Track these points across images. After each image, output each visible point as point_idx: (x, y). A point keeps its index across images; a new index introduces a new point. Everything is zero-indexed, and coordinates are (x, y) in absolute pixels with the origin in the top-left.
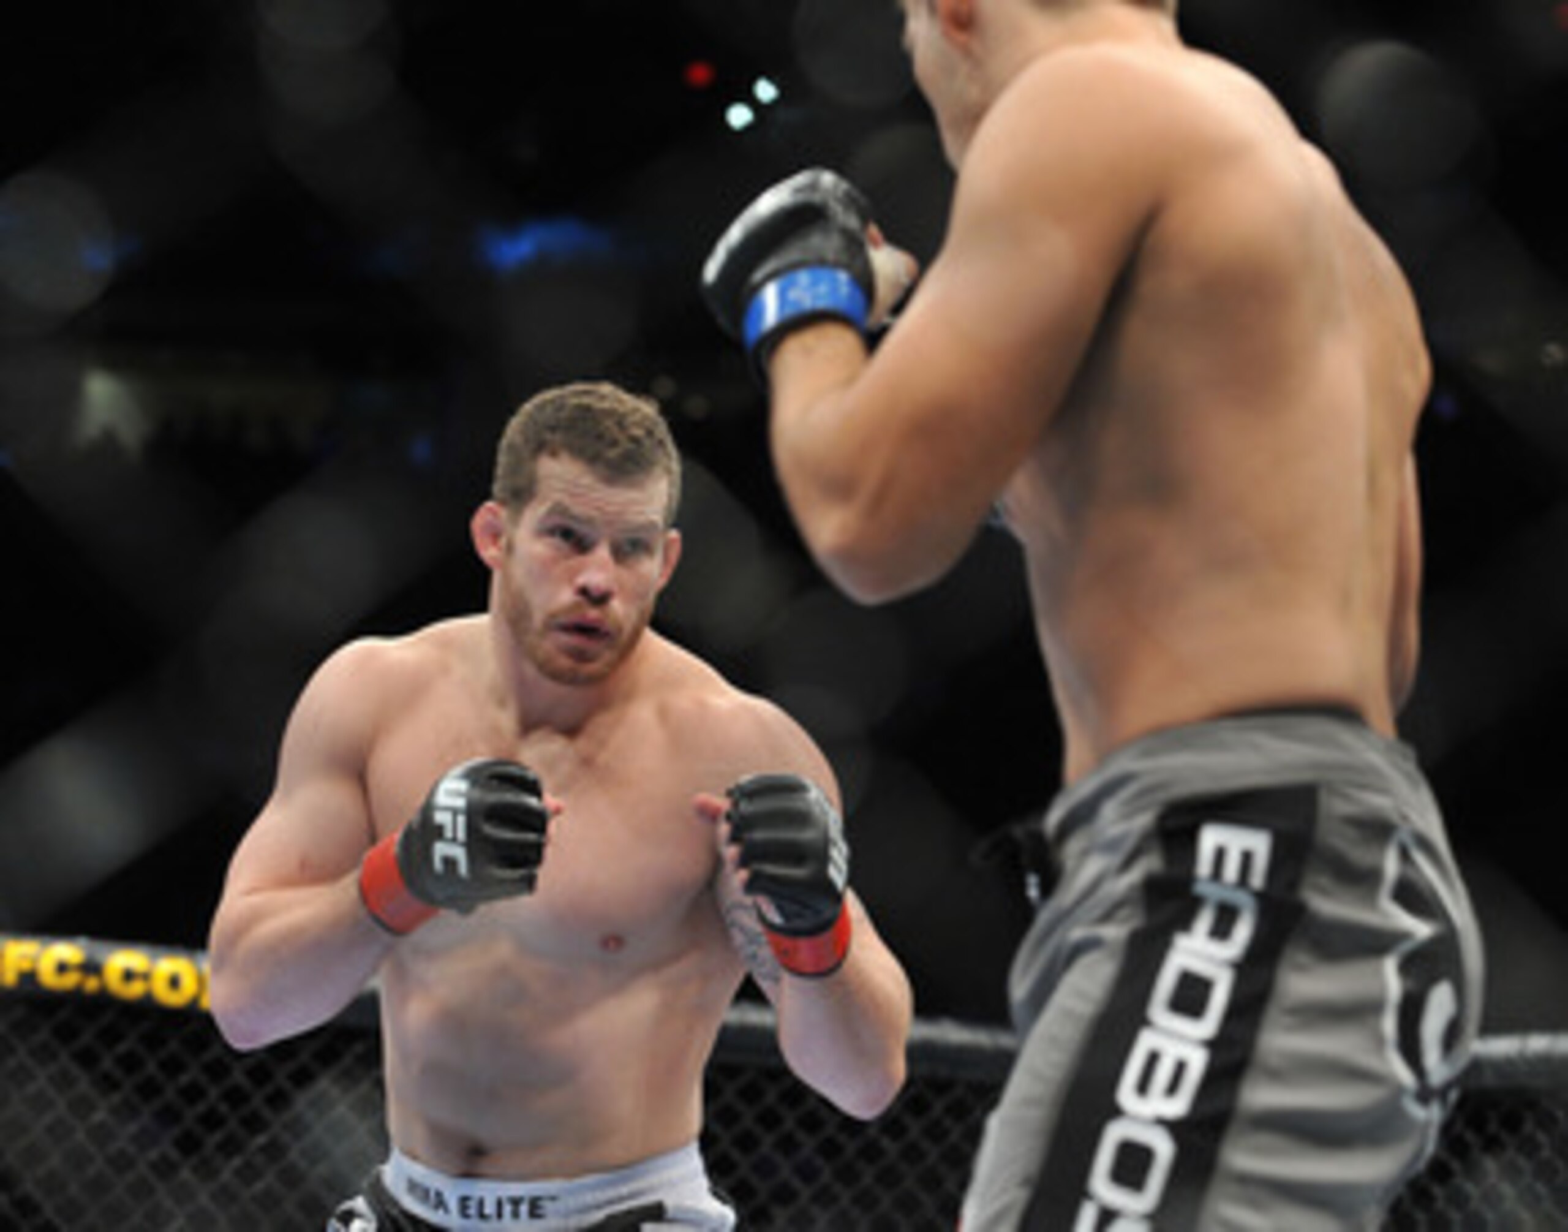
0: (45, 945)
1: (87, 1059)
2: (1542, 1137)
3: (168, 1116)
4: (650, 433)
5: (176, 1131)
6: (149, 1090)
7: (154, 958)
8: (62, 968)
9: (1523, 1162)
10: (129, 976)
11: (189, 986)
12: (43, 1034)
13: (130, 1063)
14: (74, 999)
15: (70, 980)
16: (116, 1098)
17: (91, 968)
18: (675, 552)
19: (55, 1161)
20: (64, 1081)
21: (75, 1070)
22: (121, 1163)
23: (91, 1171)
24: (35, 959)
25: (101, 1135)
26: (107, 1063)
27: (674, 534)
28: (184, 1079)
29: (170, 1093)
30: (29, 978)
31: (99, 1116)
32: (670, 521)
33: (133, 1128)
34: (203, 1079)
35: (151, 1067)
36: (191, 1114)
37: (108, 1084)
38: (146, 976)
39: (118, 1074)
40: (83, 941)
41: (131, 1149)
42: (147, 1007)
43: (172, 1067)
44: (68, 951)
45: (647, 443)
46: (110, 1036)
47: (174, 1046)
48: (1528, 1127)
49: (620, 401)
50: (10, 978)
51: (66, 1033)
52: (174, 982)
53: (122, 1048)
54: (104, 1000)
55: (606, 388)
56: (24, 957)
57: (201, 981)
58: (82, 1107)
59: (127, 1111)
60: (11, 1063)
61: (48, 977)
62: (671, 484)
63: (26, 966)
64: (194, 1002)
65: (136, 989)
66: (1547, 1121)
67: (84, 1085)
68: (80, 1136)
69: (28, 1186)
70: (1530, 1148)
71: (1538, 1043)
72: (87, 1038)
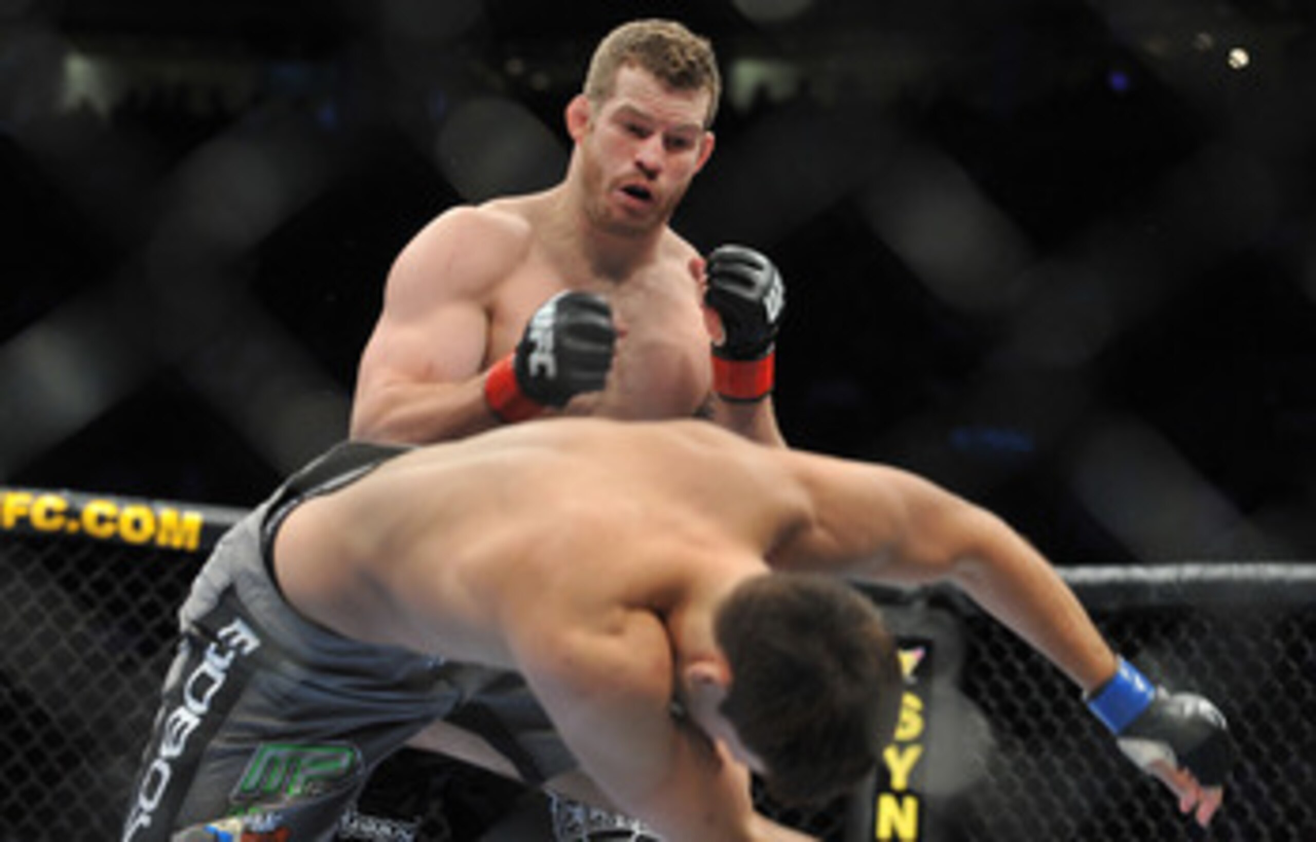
0: (36, 496)
1: (69, 583)
2: (1193, 643)
3: (133, 627)
4: (702, 60)
5: (137, 640)
6: (117, 608)
7: (121, 506)
8: (50, 514)
9: (1179, 663)
10: (101, 520)
11: (148, 528)
12: (36, 564)
13: (102, 587)
14: (59, 536)
15: (56, 523)
16: (92, 614)
17: (72, 514)
18: (709, 149)
19: (44, 662)
20: (51, 601)
21: (61, 592)
22: (96, 663)
23: (73, 670)
24: (29, 507)
25: (80, 642)
26: (85, 587)
27: (710, 136)
28: (144, 599)
29: (134, 611)
30: (24, 521)
31: (79, 627)
32: (709, 125)
33: (105, 637)
34: (159, 599)
35: (119, 590)
36: (150, 626)
37: (86, 603)
38: (115, 520)
39: (92, 594)
40: (66, 494)
41: (103, 653)
42: (115, 544)
43: (135, 590)
44: (54, 501)
45: (699, 67)
46: (87, 567)
47: (136, 573)
48: (1184, 634)
49: (683, 35)
50: (9, 521)
51: (53, 564)
52: (137, 524)
53: (97, 575)
54: (82, 539)
55: (675, 25)
56: (20, 505)
57: (157, 523)
58: (66, 621)
59: (101, 623)
60: (11, 587)
61: (39, 521)
62: (712, 99)
63: (22, 512)
64: (152, 539)
65: (107, 530)
66: (1198, 631)
67: (67, 603)
68: (64, 643)
69: (24, 683)
70: (1183, 650)
71: (1191, 571)
72: (69, 567)
